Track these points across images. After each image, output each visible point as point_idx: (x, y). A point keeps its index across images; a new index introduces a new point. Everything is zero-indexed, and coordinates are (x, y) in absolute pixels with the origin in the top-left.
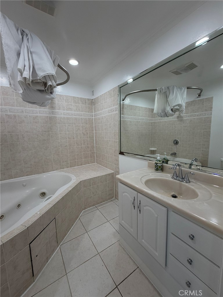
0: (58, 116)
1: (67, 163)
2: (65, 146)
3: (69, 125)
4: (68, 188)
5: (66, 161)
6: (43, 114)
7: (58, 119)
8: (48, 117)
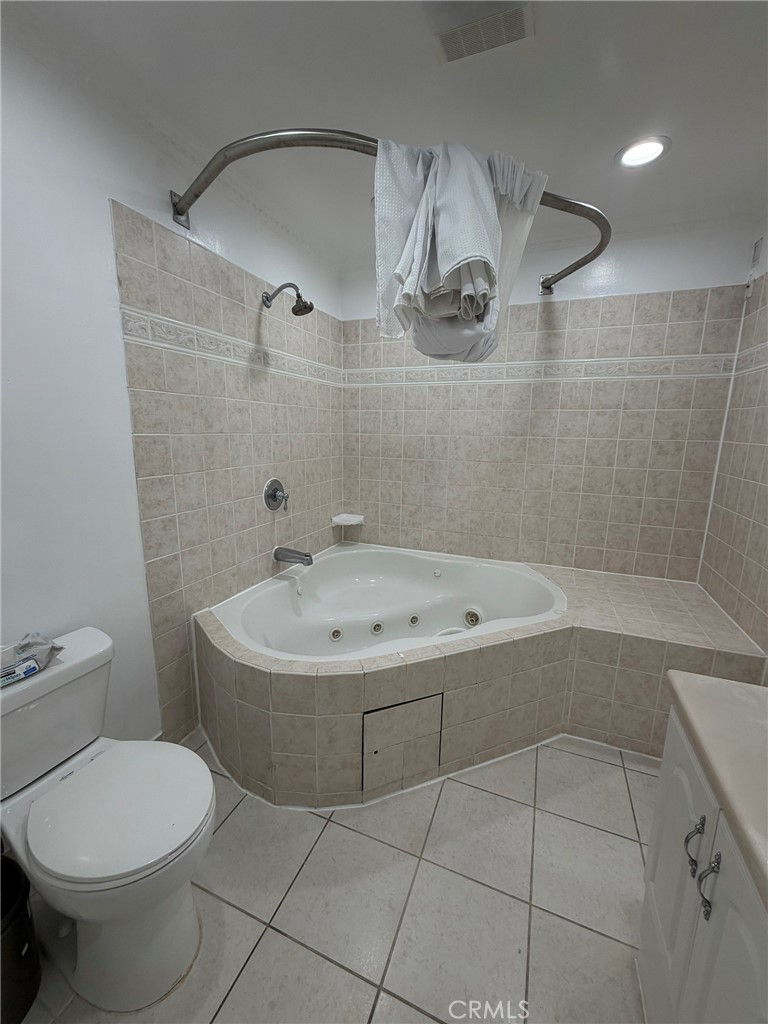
0: (562, 380)
1: (567, 548)
2: (571, 490)
3: (598, 414)
4: (515, 630)
5: (562, 542)
6: (518, 377)
7: (563, 392)
8: (530, 385)
